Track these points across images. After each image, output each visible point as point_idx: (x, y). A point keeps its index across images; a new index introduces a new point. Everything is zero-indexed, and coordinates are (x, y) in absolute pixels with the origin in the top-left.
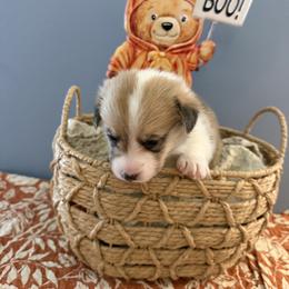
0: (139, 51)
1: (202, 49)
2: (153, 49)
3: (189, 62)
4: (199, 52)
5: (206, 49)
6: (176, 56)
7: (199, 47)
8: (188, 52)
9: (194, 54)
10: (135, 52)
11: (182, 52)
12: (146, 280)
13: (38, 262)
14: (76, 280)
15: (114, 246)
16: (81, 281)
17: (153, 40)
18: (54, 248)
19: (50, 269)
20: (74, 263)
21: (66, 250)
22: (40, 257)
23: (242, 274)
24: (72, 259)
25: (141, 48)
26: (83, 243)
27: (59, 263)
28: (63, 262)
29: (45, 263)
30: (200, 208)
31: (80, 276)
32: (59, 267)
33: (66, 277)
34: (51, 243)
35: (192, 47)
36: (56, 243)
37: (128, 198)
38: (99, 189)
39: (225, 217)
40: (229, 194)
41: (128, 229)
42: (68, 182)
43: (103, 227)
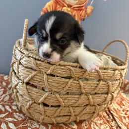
0: (58, 6)
1: (88, 10)
2: (65, 6)
3: (81, 15)
4: (86, 11)
5: (89, 10)
6: (75, 11)
7: (86, 8)
8: (81, 10)
9: (84, 12)
10: (56, 6)
11: (79, 10)
12: (64, 123)
13: (3, 118)
14: (27, 127)
15: (52, 106)
16: (30, 127)
17: (66, 1)
18: (10, 110)
19: (10, 122)
20: (24, 117)
21: (17, 110)
22: (3, 115)
23: (104, 116)
24: (22, 115)
25: (59, 5)
26: (32, 106)
27: (15, 118)
28: (17, 117)
29: (7, 119)
30: (98, 84)
31: (29, 124)
32: (16, 120)
33: (21, 125)
34: (8, 108)
35: (83, 8)
36: (11, 107)
37: (64, 80)
38: (47, 75)
39: (108, 89)
40: (111, 77)
41: (61, 96)
42: (27, 71)
43: (48, 96)
